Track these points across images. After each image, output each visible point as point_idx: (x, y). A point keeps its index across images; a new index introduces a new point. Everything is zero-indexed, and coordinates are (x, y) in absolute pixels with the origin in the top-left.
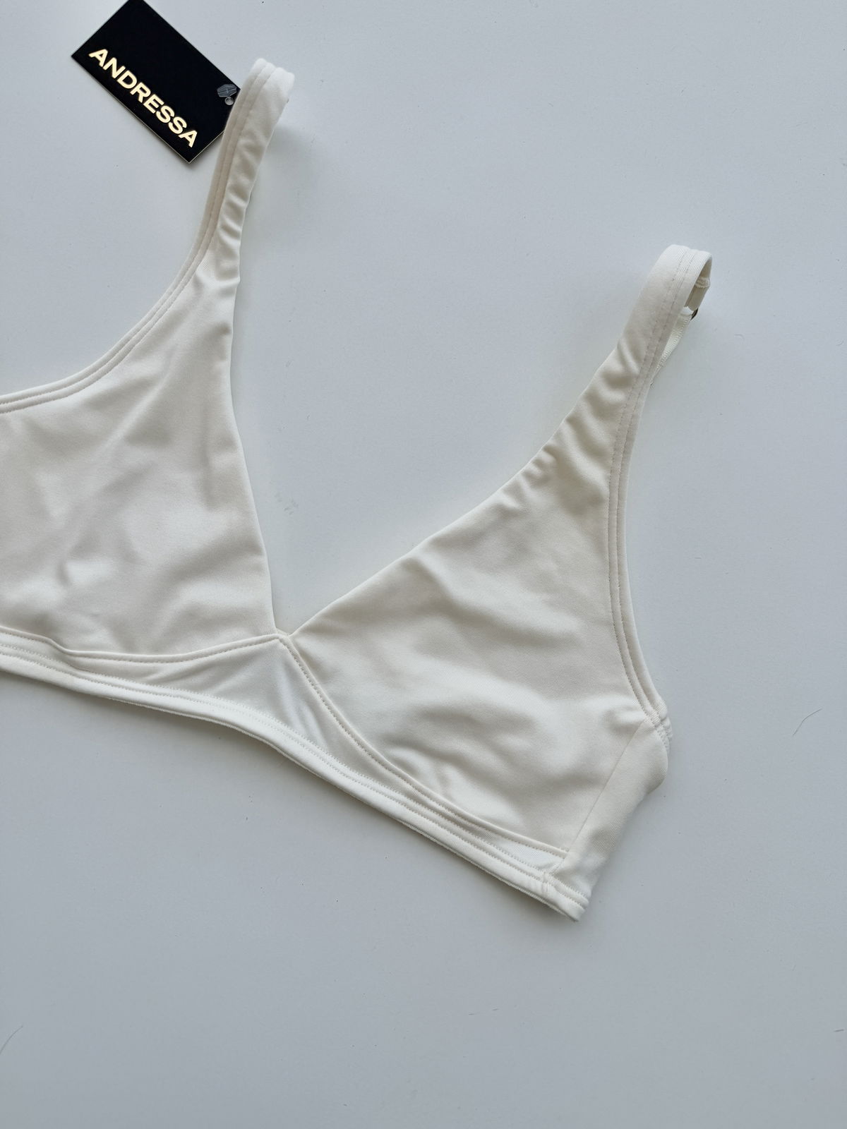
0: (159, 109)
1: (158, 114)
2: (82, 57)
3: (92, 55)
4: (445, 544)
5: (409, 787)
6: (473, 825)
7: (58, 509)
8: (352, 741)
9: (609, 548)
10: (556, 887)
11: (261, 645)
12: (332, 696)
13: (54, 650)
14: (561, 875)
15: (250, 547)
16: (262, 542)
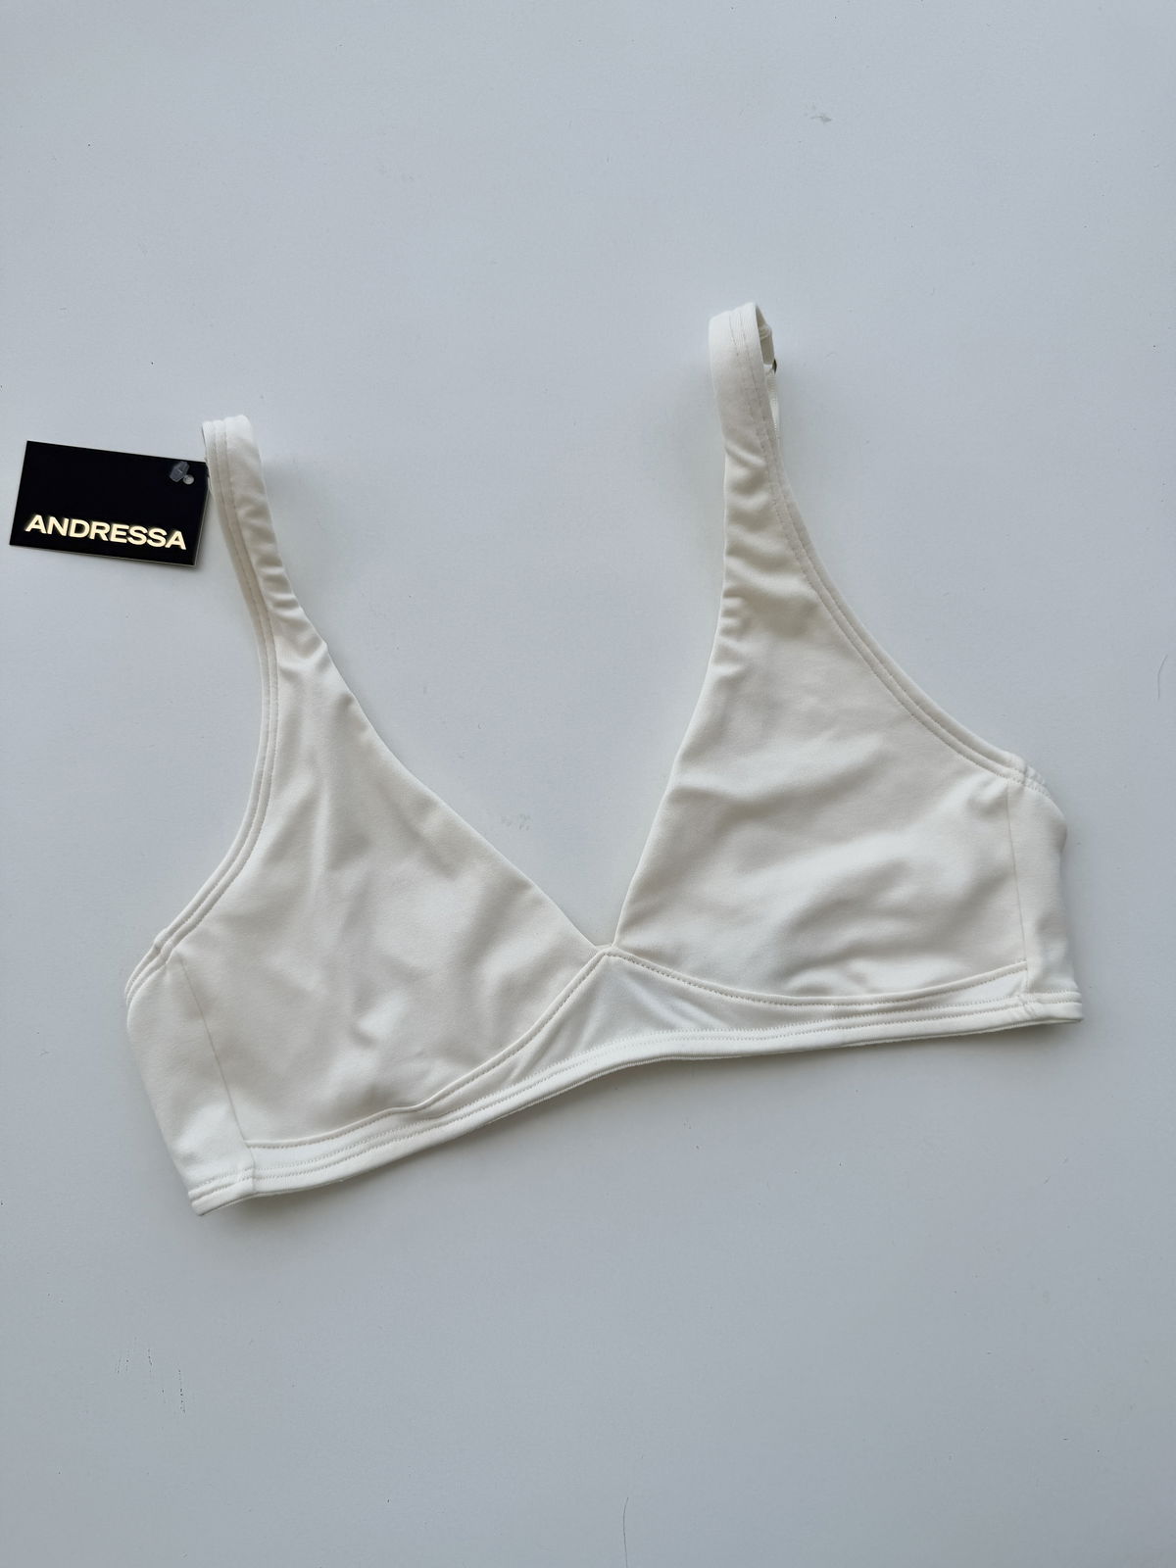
0: (129, 535)
1: (131, 540)
2: (21, 537)
3: (28, 529)
4: (696, 753)
5: (830, 1008)
6: (918, 1001)
7: (310, 979)
8: (745, 1001)
9: (854, 645)
10: (1039, 1001)
11: (593, 972)
12: (695, 973)
13: (402, 1116)
14: (1036, 987)
15: (516, 886)
16: (523, 875)
